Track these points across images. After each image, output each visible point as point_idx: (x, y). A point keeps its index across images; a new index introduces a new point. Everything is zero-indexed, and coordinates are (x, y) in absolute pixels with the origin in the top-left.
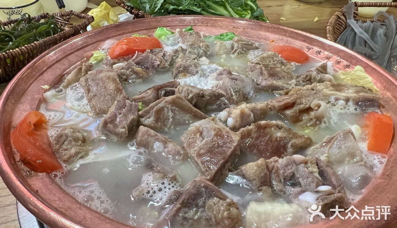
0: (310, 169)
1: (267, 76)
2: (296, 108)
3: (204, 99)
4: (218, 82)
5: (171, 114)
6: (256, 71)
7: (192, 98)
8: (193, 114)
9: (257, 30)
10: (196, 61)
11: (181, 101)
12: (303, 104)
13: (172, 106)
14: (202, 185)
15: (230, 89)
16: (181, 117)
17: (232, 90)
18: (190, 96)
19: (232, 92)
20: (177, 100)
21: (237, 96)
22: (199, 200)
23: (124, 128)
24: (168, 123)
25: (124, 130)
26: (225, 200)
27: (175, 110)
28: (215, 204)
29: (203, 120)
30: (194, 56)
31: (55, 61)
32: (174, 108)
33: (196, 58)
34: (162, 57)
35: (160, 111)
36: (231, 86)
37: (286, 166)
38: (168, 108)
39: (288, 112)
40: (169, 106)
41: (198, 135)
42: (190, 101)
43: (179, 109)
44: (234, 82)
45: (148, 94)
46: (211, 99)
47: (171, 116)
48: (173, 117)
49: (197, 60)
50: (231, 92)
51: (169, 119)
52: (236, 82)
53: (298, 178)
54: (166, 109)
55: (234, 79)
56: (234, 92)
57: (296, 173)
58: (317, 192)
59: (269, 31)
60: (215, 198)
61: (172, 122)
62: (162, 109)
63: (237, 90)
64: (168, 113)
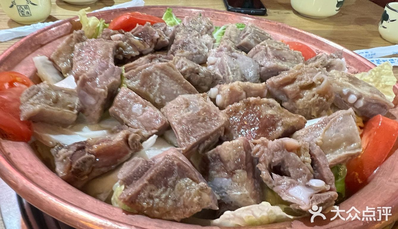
0: (302, 157)
1: (272, 56)
2: (297, 83)
3: (198, 76)
4: (216, 58)
5: (158, 80)
6: (260, 52)
7: (186, 71)
8: (182, 85)
9: (267, 30)
10: (197, 38)
11: (172, 69)
12: (304, 79)
13: (161, 73)
14: (176, 162)
15: (227, 67)
16: (169, 86)
17: (229, 68)
18: (184, 69)
19: (230, 71)
20: (168, 67)
21: (234, 76)
22: (170, 179)
23: (104, 88)
24: (154, 89)
25: (103, 90)
26: (198, 183)
27: (163, 77)
28: (186, 186)
29: (192, 95)
30: (196, 33)
31: (57, 36)
32: (163, 75)
33: (198, 35)
34: (163, 31)
35: (147, 75)
36: (229, 64)
37: (276, 150)
38: (156, 73)
39: (287, 88)
40: (158, 72)
41: (184, 106)
42: (184, 74)
43: (169, 77)
44: (234, 60)
45: (141, 61)
46: (205, 78)
47: (159, 82)
48: (160, 84)
49: (199, 38)
50: (228, 71)
51: (155, 86)
52: (235, 60)
53: (288, 167)
54: (154, 74)
55: (233, 57)
56: (231, 70)
57: (286, 160)
58: (308, 186)
59: (279, 32)
60: (188, 179)
61: (158, 89)
62: (150, 73)
63: (235, 68)
64: (156, 78)
